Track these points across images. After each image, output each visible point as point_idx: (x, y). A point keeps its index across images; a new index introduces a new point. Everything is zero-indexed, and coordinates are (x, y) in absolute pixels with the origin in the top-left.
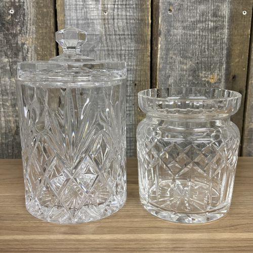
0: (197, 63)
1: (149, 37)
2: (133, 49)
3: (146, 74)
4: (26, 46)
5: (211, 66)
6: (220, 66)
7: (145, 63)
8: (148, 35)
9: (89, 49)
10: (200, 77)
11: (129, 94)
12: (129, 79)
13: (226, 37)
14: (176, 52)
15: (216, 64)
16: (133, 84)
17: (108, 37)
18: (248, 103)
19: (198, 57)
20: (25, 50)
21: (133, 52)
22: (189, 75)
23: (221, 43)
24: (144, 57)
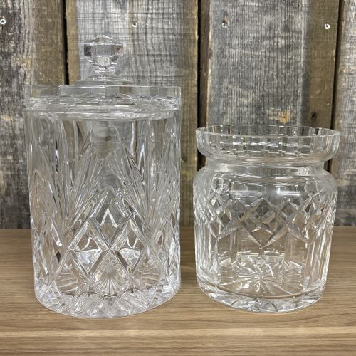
0: (263, 96)
1: (195, 59)
2: (173, 75)
3: (191, 110)
4: (22, 70)
5: (281, 99)
6: (294, 99)
7: (190, 95)
8: (194, 56)
10: (267, 116)
13: (302, 59)
14: (233, 80)
15: (288, 96)
17: (138, 58)
19: (263, 88)
20: (21, 76)
21: (173, 79)
22: (252, 113)
23: (296, 68)
24: (188, 86)
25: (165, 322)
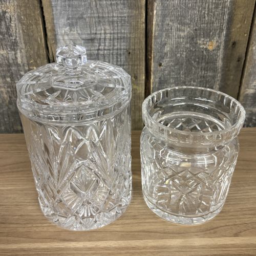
0: (196, 30)
2: (126, 15)
3: (140, 42)
4: (7, 15)
5: (210, 32)
6: (219, 32)
7: (139, 30)
9: (77, 16)
10: (198, 45)
11: (122, 63)
12: (122, 47)
14: (173, 18)
15: (216, 30)
16: (127, 53)
17: (98, 3)
18: (246, 69)
19: (196, 23)
20: (7, 19)
21: (126, 19)
22: (187, 43)
23: (223, 8)
24: (138, 24)
25: (123, 233)
